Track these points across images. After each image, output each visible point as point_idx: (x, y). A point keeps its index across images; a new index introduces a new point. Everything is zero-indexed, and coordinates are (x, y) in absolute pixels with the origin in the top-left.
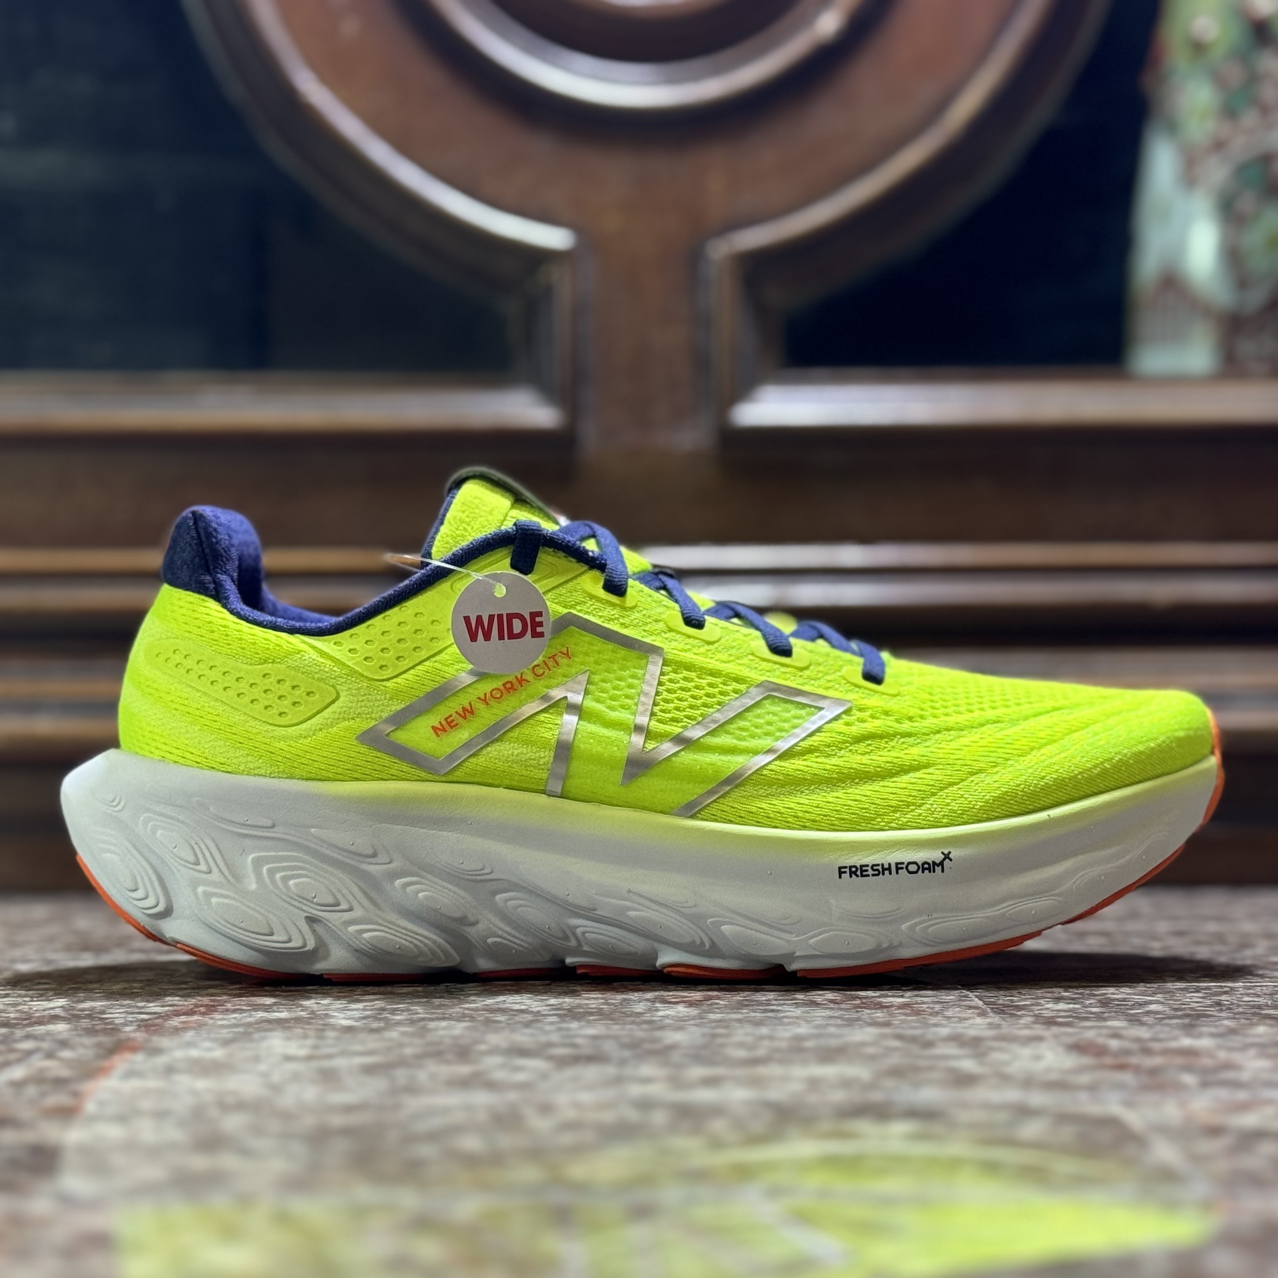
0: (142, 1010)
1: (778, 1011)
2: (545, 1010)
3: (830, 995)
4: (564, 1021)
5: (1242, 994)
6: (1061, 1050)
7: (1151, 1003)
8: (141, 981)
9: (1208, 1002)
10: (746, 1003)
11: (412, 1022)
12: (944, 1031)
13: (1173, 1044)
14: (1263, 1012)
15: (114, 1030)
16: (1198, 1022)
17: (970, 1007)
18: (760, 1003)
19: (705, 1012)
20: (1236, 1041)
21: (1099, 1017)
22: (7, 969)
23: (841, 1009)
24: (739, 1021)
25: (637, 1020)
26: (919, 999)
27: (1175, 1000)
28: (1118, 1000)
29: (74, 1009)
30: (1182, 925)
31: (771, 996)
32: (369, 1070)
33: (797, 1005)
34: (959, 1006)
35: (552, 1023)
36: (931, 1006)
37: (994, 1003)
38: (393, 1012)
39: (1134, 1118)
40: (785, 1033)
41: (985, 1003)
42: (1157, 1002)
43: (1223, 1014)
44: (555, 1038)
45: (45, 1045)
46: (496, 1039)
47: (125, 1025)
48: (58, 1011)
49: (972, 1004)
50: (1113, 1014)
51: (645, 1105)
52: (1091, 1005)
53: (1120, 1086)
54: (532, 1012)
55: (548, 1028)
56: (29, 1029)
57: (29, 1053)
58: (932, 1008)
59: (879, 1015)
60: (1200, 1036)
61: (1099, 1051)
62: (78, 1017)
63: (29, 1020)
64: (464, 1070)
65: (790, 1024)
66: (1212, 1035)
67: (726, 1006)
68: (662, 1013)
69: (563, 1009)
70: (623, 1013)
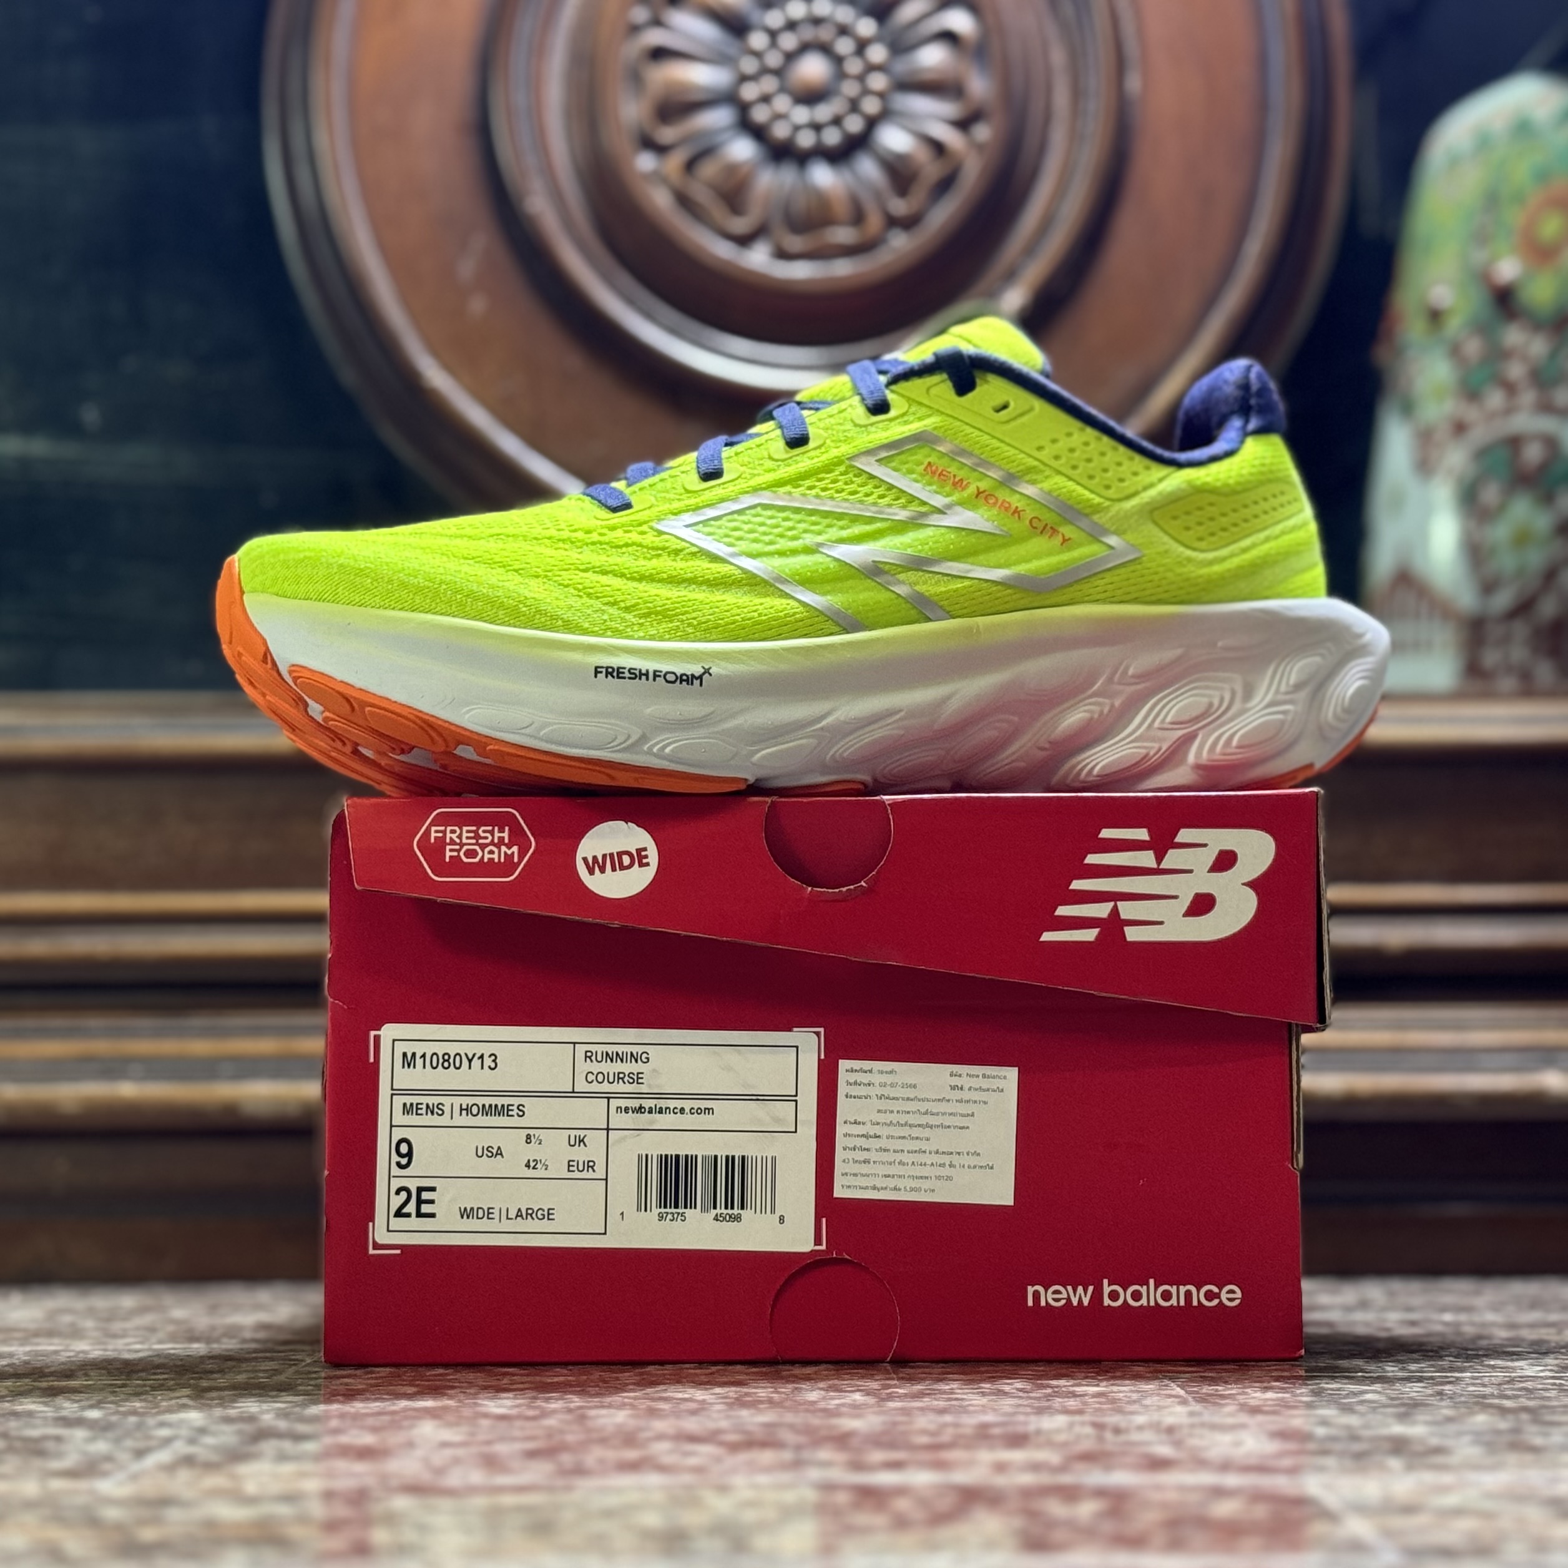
1: (962, 1399)
2: (710, 1399)
3: (1019, 1384)
4: (732, 1409)
5: (1467, 1384)
6: (1261, 1436)
7: (1366, 1392)
9: (1429, 1391)
11: (570, 1411)
12: (1140, 1419)
14: (1487, 1401)
16: (1415, 1411)
17: (1170, 1396)
18: (945, 1392)
19: (883, 1400)
20: (1452, 1428)
21: (1309, 1406)
23: (1031, 1398)
24: (922, 1409)
25: (811, 1408)
26: (1115, 1388)
27: (1394, 1391)
28: (1332, 1389)
29: (202, 1398)
31: (955, 1385)
33: (983, 1394)
34: (1159, 1395)
35: (719, 1411)
36: (1129, 1394)
37: (1197, 1393)
38: (547, 1401)
39: (1329, 1497)
40: (970, 1421)
41: (1187, 1392)
42: (1374, 1392)
43: (1443, 1403)
44: (724, 1424)
45: (185, 1433)
46: (660, 1425)
47: (262, 1413)
48: (186, 1400)
49: (1173, 1393)
50: (1324, 1403)
52: (1301, 1395)
53: (1322, 1469)
54: (697, 1401)
55: (715, 1415)
56: (159, 1417)
57: (168, 1440)
58: (1129, 1397)
59: (1072, 1403)
60: (1414, 1423)
61: (1304, 1438)
62: (210, 1406)
63: (157, 1409)
64: (630, 1454)
65: (975, 1412)
66: (1427, 1423)
67: (905, 1395)
68: (837, 1402)
69: (730, 1398)
70: (794, 1401)
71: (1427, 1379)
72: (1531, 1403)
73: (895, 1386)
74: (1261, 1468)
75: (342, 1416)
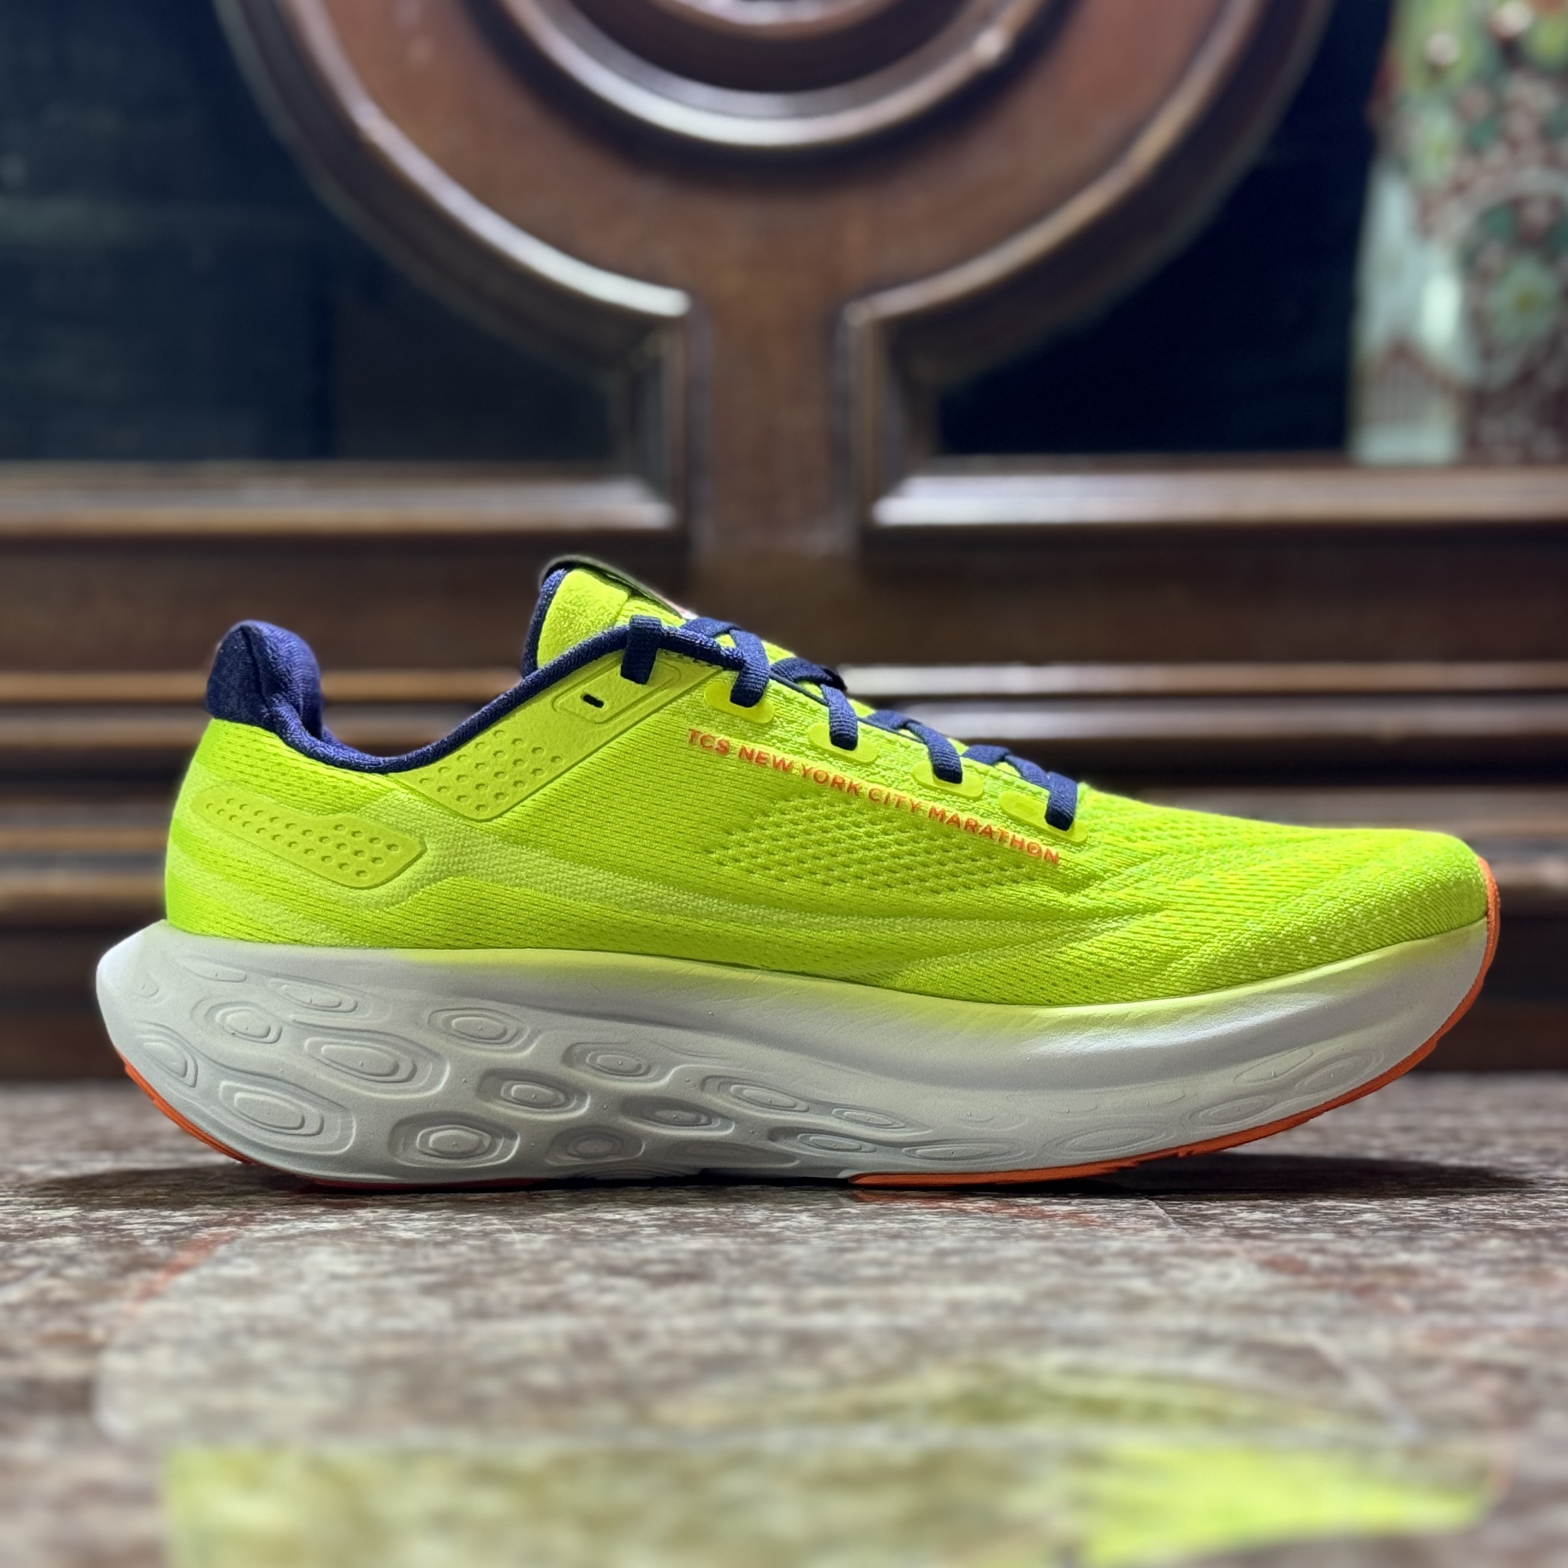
0: (167, 1220)
1: (919, 1221)
2: (643, 1220)
3: (983, 1204)
4: (664, 1233)
6: (1252, 1267)
7: (1365, 1211)
8: (167, 1186)
9: (1433, 1210)
10: (883, 1211)
11: (485, 1234)
12: (1116, 1245)
13: (1387, 1261)
14: (1498, 1222)
15: (133, 1243)
16: (1419, 1234)
17: (1149, 1217)
18: (901, 1213)
19: (832, 1222)
20: (1465, 1255)
21: (1302, 1228)
22: (10, 1172)
23: (995, 1219)
24: (874, 1232)
25: (751, 1231)
26: (1088, 1208)
27: (1394, 1209)
28: (1325, 1208)
29: (85, 1218)
30: (1410, 1120)
31: (913, 1203)
32: (428, 1290)
33: (943, 1215)
34: (1136, 1215)
35: (650, 1236)
36: (1103, 1215)
37: (1177, 1212)
38: (463, 1222)
39: (1332, 1348)
40: (926, 1248)
41: (1167, 1212)
42: (1372, 1211)
43: (1449, 1225)
44: (652, 1253)
45: (49, 1262)
46: (580, 1253)
47: (145, 1237)
48: (68, 1222)
49: (1152, 1212)
50: (1318, 1225)
51: (753, 1331)
52: (1293, 1215)
53: (1319, 1310)
54: (628, 1223)
55: (644, 1241)
56: (32, 1243)
57: (29, 1271)
58: (1104, 1218)
59: (1040, 1226)
60: (1421, 1250)
61: (1298, 1268)
62: (91, 1229)
63: (32, 1231)
64: (542, 1291)
65: (932, 1236)
66: (1435, 1250)
67: (857, 1216)
68: (781, 1224)
69: (665, 1220)
70: (735, 1224)
72: (1547, 1225)
74: (1251, 1308)
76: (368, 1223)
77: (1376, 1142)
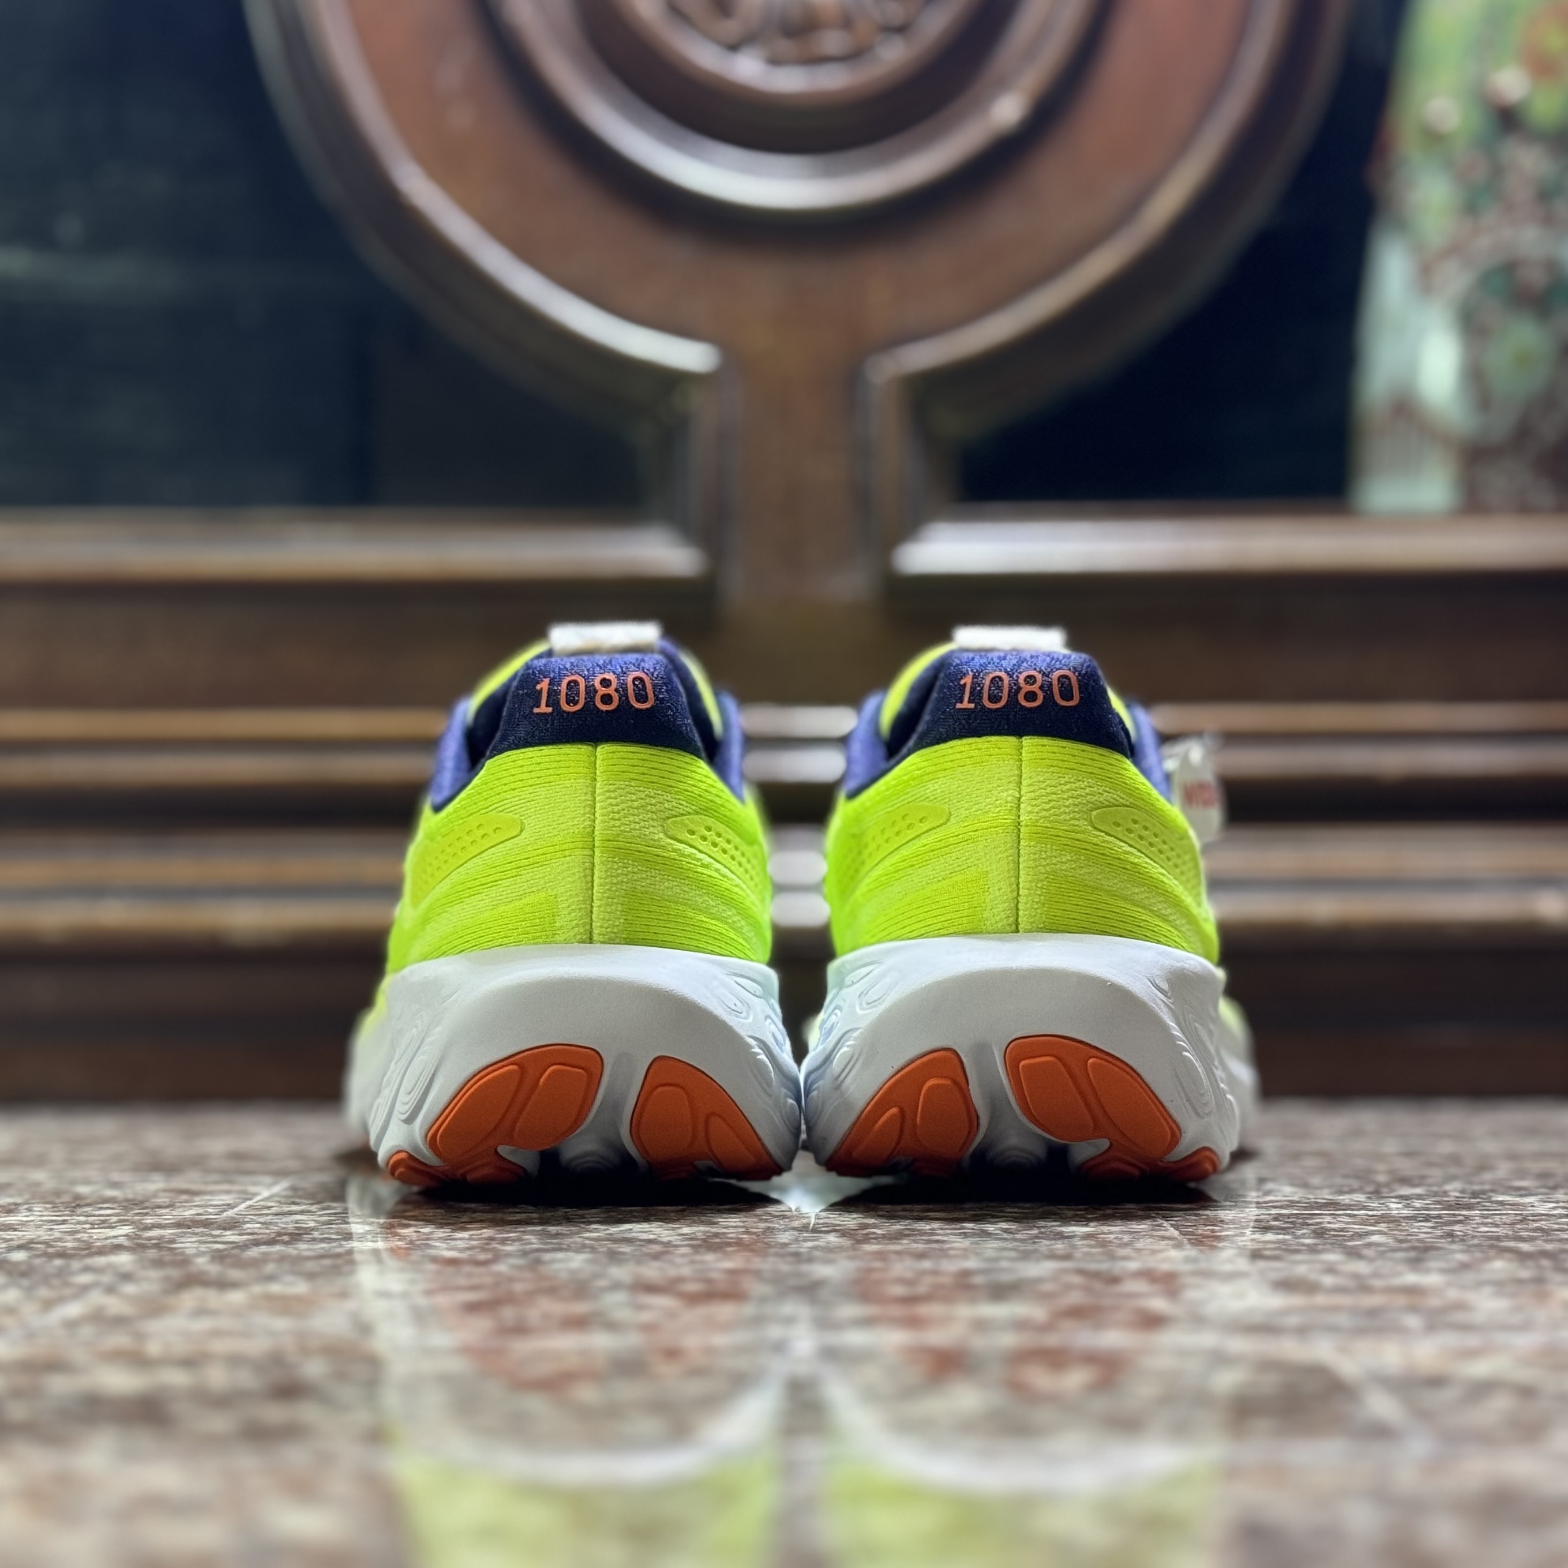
0: (218, 1239)
1: (943, 1242)
2: (676, 1240)
3: (1004, 1225)
4: (697, 1253)
5: (1478, 1224)
6: (1265, 1288)
7: (1372, 1233)
9: (1439, 1233)
10: (908, 1232)
11: (525, 1254)
12: (1133, 1265)
13: (1397, 1281)
14: (1502, 1244)
15: (184, 1261)
16: (1426, 1256)
17: (1164, 1238)
18: (923, 1233)
19: (859, 1242)
20: (1469, 1277)
21: (1312, 1250)
23: (1016, 1240)
24: (898, 1253)
26: (1105, 1229)
28: (1334, 1230)
29: (140, 1237)
30: (1413, 1145)
31: (936, 1225)
33: (965, 1235)
34: (1152, 1236)
35: (684, 1255)
36: (1120, 1236)
37: (1192, 1234)
38: (503, 1242)
39: (1345, 1364)
40: (951, 1267)
41: (1181, 1233)
42: (1380, 1233)
43: (1454, 1247)
44: (686, 1271)
45: (105, 1279)
46: (620, 1273)
47: (197, 1256)
48: (122, 1240)
49: (1167, 1234)
50: (1328, 1246)
52: (1303, 1236)
53: (1335, 1329)
54: (662, 1243)
55: (679, 1260)
56: (88, 1261)
57: (85, 1289)
58: (1121, 1239)
59: (1059, 1246)
60: (1428, 1271)
61: (1312, 1288)
62: (144, 1247)
63: (89, 1250)
65: (956, 1256)
66: (1443, 1271)
67: (884, 1236)
68: (809, 1244)
69: (697, 1239)
70: (766, 1243)
71: (1434, 1218)
72: (1549, 1247)
73: (875, 1226)
74: (1266, 1328)
75: (282, 1259)
76: (411, 1242)
77: (1381, 1167)
